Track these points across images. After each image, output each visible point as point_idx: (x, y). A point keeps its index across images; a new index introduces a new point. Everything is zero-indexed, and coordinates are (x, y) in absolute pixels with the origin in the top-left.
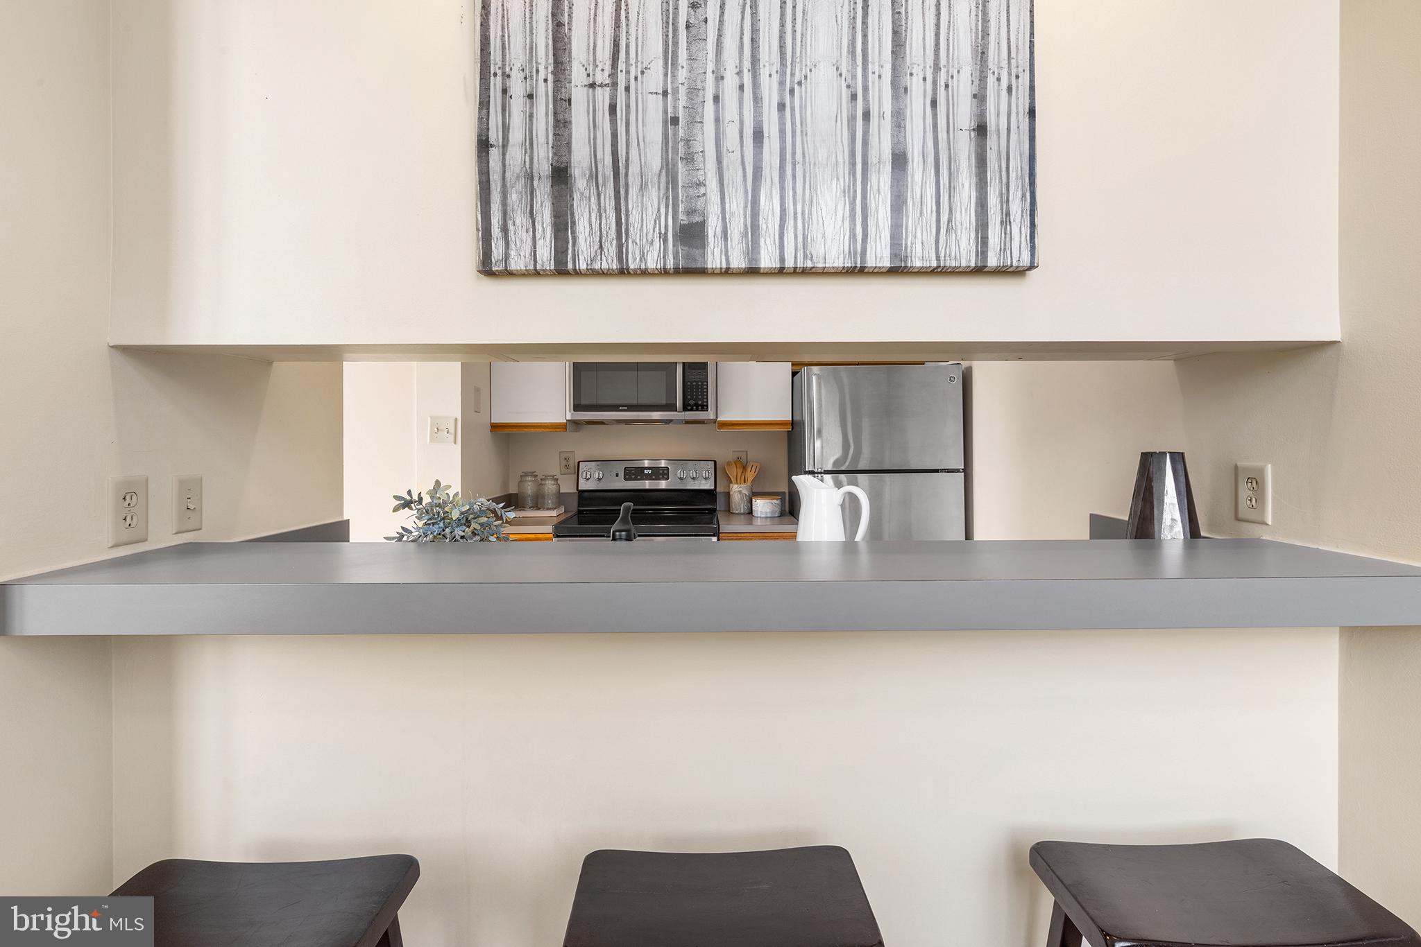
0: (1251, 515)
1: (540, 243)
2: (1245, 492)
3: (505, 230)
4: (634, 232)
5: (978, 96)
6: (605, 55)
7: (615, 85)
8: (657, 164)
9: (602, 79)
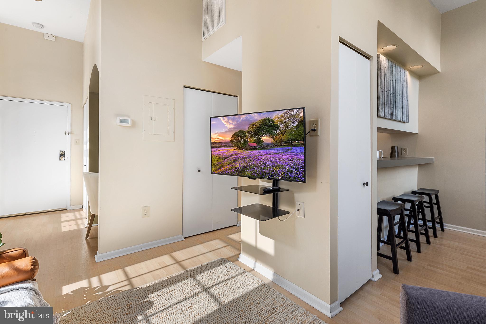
1: (383, 113)
2: (403, 152)
3: (381, 111)
4: (389, 114)
5: (406, 101)
6: (387, 88)
7: (388, 92)
8: (390, 104)
9: (387, 91)
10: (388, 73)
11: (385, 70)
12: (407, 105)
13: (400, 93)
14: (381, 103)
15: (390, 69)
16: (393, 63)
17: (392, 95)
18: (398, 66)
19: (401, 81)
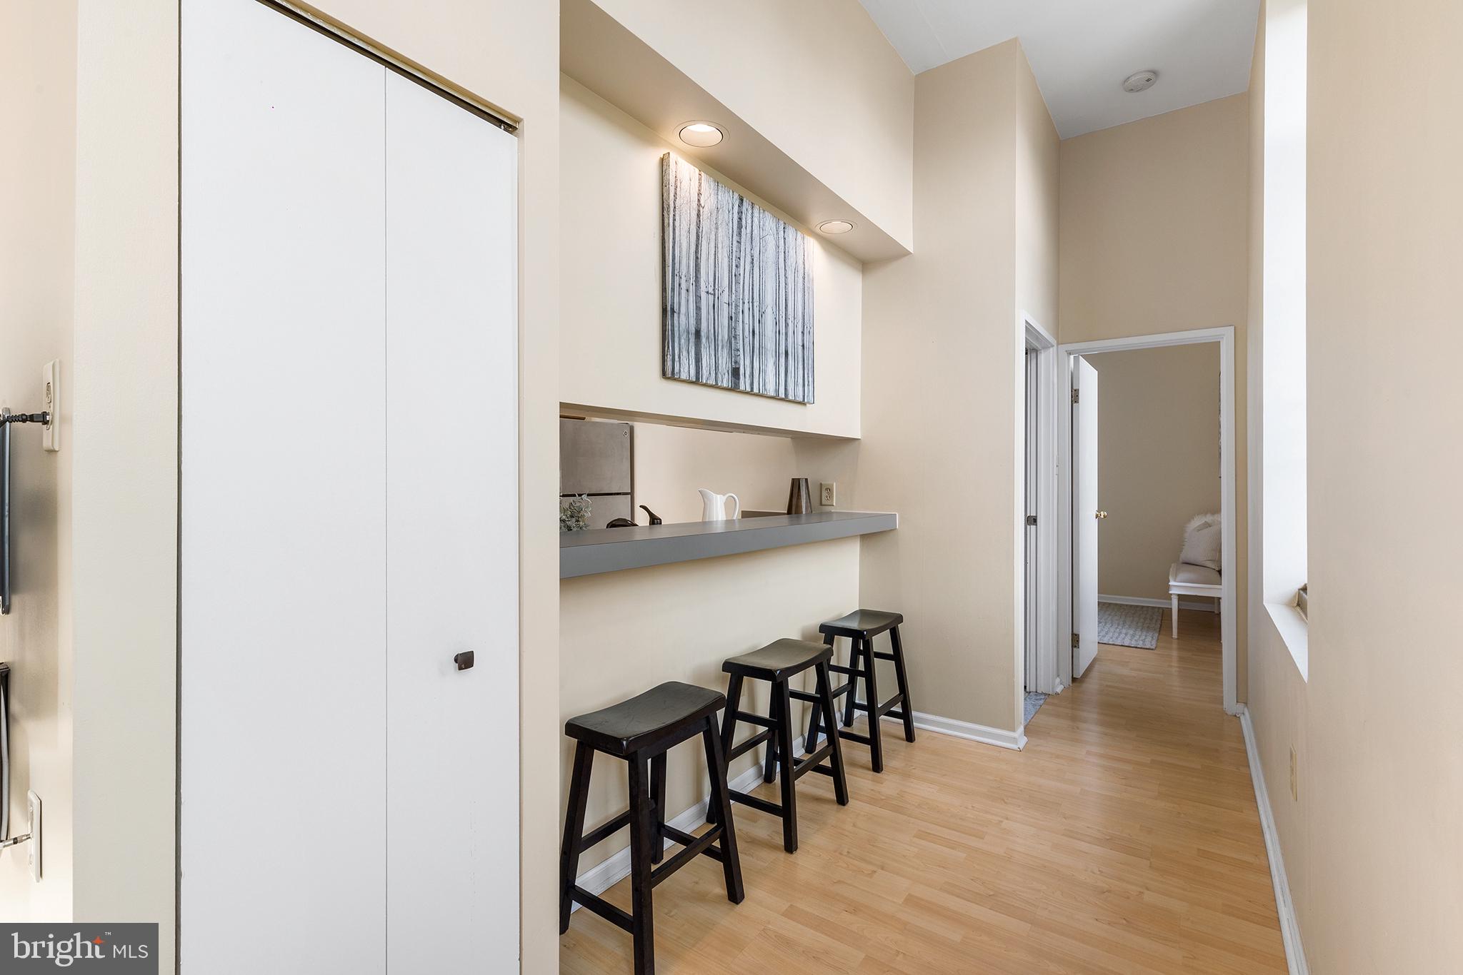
0: (829, 503)
1: (691, 366)
2: (824, 494)
3: (679, 357)
4: (720, 370)
5: (803, 333)
6: (711, 279)
7: (714, 295)
8: (726, 337)
9: (711, 290)
10: (717, 228)
11: (698, 215)
12: (806, 347)
13: (777, 305)
14: (676, 329)
15: (728, 218)
16: (742, 200)
17: (737, 306)
18: (766, 212)
19: (781, 265)
